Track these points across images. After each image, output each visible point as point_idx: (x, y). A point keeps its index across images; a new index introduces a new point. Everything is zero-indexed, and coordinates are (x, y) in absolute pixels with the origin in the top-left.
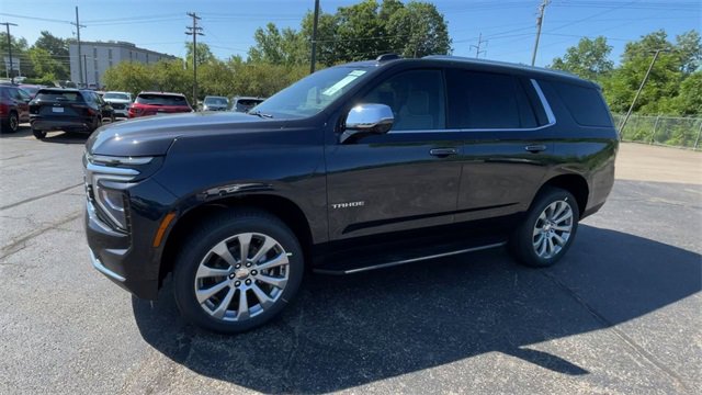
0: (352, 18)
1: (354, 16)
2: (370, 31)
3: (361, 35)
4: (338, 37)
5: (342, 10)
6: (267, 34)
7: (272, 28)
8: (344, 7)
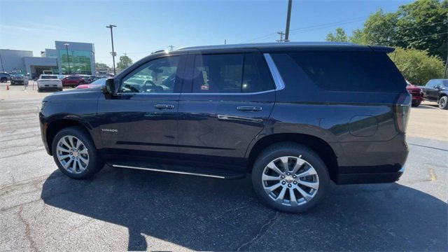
0: (412, 12)
1: (414, 9)
2: (430, 20)
3: (420, 23)
4: (397, 29)
5: (403, 7)
6: (335, 36)
7: (339, 31)
8: (405, 5)
